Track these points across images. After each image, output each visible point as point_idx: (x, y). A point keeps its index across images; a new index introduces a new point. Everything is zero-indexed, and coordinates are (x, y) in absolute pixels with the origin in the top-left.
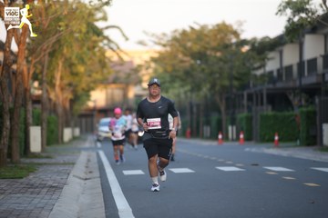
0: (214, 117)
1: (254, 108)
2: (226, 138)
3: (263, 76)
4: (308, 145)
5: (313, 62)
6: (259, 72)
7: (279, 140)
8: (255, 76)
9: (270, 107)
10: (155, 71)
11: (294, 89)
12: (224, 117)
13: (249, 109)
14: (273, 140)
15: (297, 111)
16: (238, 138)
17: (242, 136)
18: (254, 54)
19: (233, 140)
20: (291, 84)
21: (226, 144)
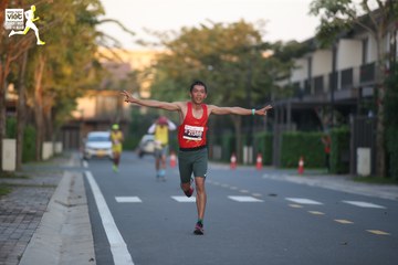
0: (227, 136)
1: (275, 126)
2: (240, 161)
3: (287, 87)
4: (340, 173)
5: (348, 73)
6: (282, 84)
7: (305, 166)
8: (278, 87)
9: (294, 126)
10: (157, 77)
11: (324, 105)
12: (239, 136)
13: (270, 126)
14: (297, 166)
15: (327, 132)
16: (255, 162)
17: (259, 160)
18: (278, 61)
19: (248, 164)
20: (320, 99)
21: (240, 168)
